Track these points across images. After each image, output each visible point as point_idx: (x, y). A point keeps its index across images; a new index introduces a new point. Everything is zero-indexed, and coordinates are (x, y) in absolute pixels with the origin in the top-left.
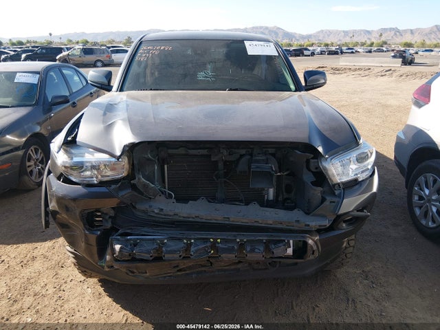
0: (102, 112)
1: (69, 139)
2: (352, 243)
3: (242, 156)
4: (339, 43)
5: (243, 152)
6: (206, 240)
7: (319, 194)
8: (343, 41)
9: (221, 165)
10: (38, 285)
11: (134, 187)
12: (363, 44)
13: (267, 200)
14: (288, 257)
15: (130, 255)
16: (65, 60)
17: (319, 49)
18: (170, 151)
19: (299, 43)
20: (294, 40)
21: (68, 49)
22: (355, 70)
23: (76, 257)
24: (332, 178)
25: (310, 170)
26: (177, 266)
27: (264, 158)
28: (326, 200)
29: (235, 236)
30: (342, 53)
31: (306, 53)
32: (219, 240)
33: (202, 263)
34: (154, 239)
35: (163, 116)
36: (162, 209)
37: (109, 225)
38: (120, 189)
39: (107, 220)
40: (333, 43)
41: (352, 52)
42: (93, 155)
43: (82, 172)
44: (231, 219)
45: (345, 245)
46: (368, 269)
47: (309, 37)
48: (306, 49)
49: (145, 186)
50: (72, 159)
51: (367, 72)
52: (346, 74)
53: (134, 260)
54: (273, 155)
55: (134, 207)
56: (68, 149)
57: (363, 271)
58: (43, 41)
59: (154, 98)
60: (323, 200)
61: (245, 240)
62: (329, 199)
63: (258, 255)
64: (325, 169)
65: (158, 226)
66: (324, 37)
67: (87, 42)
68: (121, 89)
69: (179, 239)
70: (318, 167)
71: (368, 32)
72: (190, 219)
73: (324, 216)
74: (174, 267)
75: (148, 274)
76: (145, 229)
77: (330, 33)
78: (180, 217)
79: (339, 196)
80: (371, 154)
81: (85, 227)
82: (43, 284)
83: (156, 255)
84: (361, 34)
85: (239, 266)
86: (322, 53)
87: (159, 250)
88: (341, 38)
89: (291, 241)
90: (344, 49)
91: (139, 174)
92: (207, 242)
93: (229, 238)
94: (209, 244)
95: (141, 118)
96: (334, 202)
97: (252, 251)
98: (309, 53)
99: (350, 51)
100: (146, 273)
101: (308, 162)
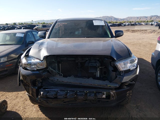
0: (39, 45)
1: (27, 54)
2: (131, 94)
3: (87, 61)
4: (135, 21)
5: (87, 59)
6: (73, 91)
7: (115, 75)
8: (137, 21)
9: (79, 64)
10: (17, 106)
11: (48, 71)
12: (144, 22)
13: (97, 77)
14: (104, 98)
15: (46, 96)
16: (36, 29)
17: (127, 24)
18: (61, 59)
19: (120, 22)
20: (118, 20)
21: (38, 26)
22: (141, 31)
23: (29, 96)
24: (120, 69)
25: (111, 66)
26: (64, 101)
27: (94, 61)
28: (117, 77)
29: (83, 90)
30: (136, 25)
31: (122, 25)
32: (78, 91)
33: (73, 100)
34: (55, 90)
35: (59, 46)
36: (58, 80)
37: (40, 85)
38: (44, 72)
39: (39, 83)
40: (133, 21)
41: (140, 25)
42: (34, 60)
43: (31, 66)
44: (82, 84)
45: (127, 95)
46: (139, 105)
47: (124, 19)
48: (122, 24)
49: (52, 71)
50: (28, 61)
51: (145, 32)
52: (137, 33)
53: (48, 98)
54: (98, 60)
55: (49, 79)
56: (26, 58)
57: (137, 106)
58: (30, 23)
59: (58, 40)
60: (116, 77)
61: (88, 92)
62: (118, 77)
63: (92, 97)
64: (117, 65)
65: (57, 86)
66: (129, 19)
67: (45, 23)
68: (49, 38)
69: (64, 91)
70: (114, 65)
71: (146, 17)
72: (68, 83)
73: (116, 83)
74: (63, 101)
75: (53, 103)
76: (52, 87)
77: (131, 18)
78: (64, 82)
79: (122, 76)
80: (136, 60)
81: (32, 86)
82: (19, 106)
83: (55, 96)
84: (143, 18)
85: (86, 102)
86: (128, 25)
87: (56, 94)
88: (136, 20)
89: (105, 92)
90: (137, 23)
91: (49, 66)
92: (74, 92)
93: (82, 91)
94: (74, 93)
95: (51, 47)
96: (120, 78)
97: (90, 95)
98: (123, 25)
99: (139, 24)
100: (52, 103)
101: (110, 62)
